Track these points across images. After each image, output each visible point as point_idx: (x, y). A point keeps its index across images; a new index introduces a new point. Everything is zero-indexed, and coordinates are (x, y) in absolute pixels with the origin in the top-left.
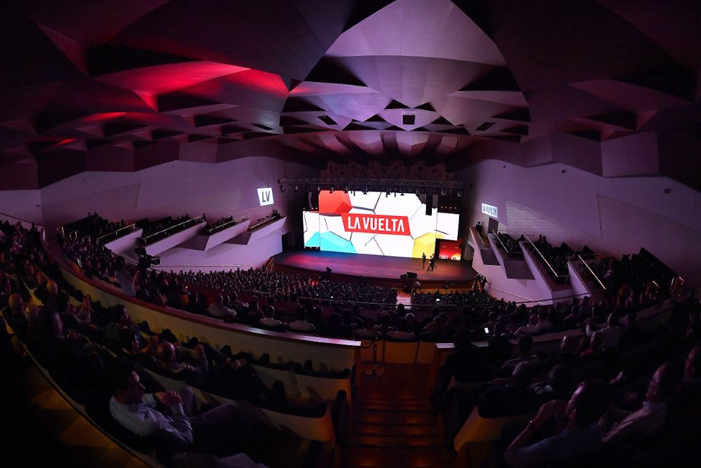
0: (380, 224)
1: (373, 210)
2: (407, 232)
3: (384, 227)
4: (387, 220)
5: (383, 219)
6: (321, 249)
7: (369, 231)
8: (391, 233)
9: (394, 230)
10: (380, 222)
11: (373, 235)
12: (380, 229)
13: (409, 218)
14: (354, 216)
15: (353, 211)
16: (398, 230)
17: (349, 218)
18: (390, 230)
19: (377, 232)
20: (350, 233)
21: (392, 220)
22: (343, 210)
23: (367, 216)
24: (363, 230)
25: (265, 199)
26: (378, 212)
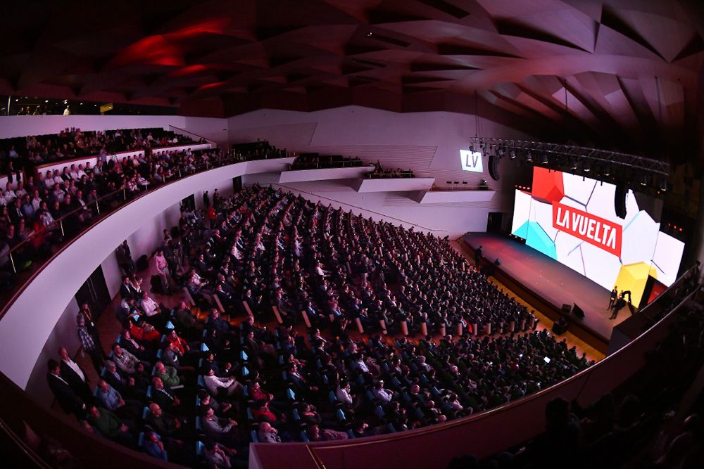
0: (591, 229)
1: (586, 206)
2: (617, 251)
3: (593, 233)
4: (599, 224)
5: (594, 222)
6: (527, 243)
7: (576, 234)
8: (599, 245)
9: (604, 243)
10: (590, 224)
11: (580, 241)
12: (589, 236)
13: (623, 228)
14: (565, 208)
15: (564, 201)
16: (608, 245)
17: (560, 209)
18: (599, 240)
19: (584, 238)
20: (557, 230)
21: (604, 226)
22: (553, 197)
23: (578, 212)
24: (570, 231)
25: (470, 163)
26: (590, 210)
